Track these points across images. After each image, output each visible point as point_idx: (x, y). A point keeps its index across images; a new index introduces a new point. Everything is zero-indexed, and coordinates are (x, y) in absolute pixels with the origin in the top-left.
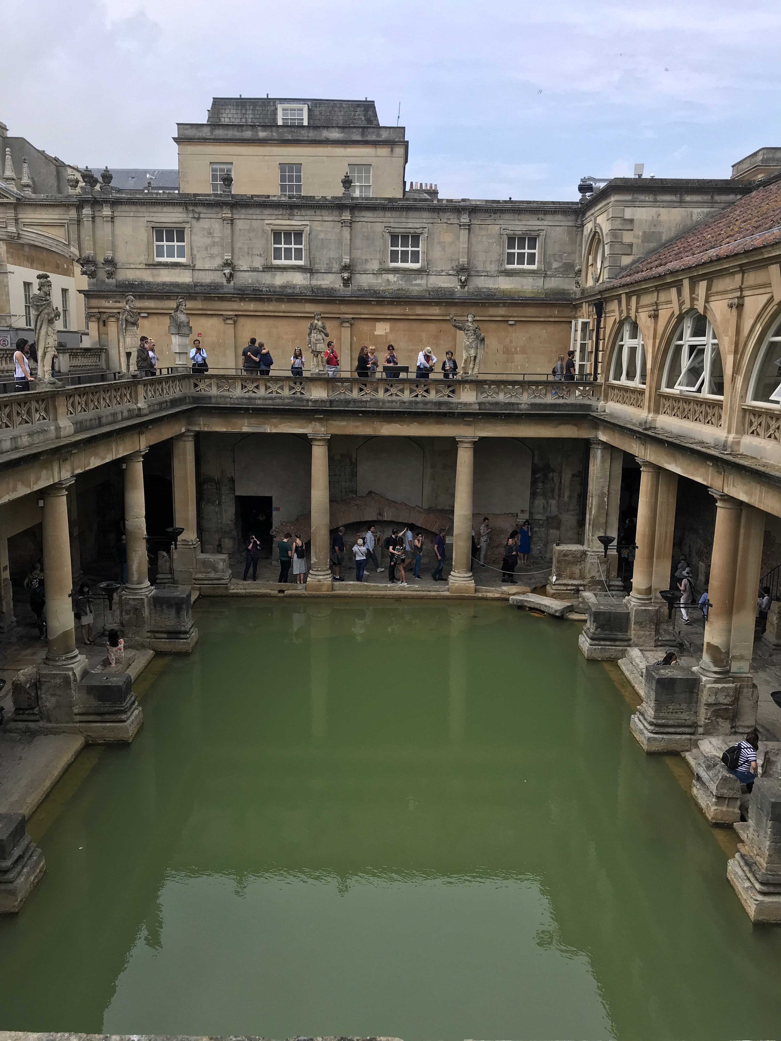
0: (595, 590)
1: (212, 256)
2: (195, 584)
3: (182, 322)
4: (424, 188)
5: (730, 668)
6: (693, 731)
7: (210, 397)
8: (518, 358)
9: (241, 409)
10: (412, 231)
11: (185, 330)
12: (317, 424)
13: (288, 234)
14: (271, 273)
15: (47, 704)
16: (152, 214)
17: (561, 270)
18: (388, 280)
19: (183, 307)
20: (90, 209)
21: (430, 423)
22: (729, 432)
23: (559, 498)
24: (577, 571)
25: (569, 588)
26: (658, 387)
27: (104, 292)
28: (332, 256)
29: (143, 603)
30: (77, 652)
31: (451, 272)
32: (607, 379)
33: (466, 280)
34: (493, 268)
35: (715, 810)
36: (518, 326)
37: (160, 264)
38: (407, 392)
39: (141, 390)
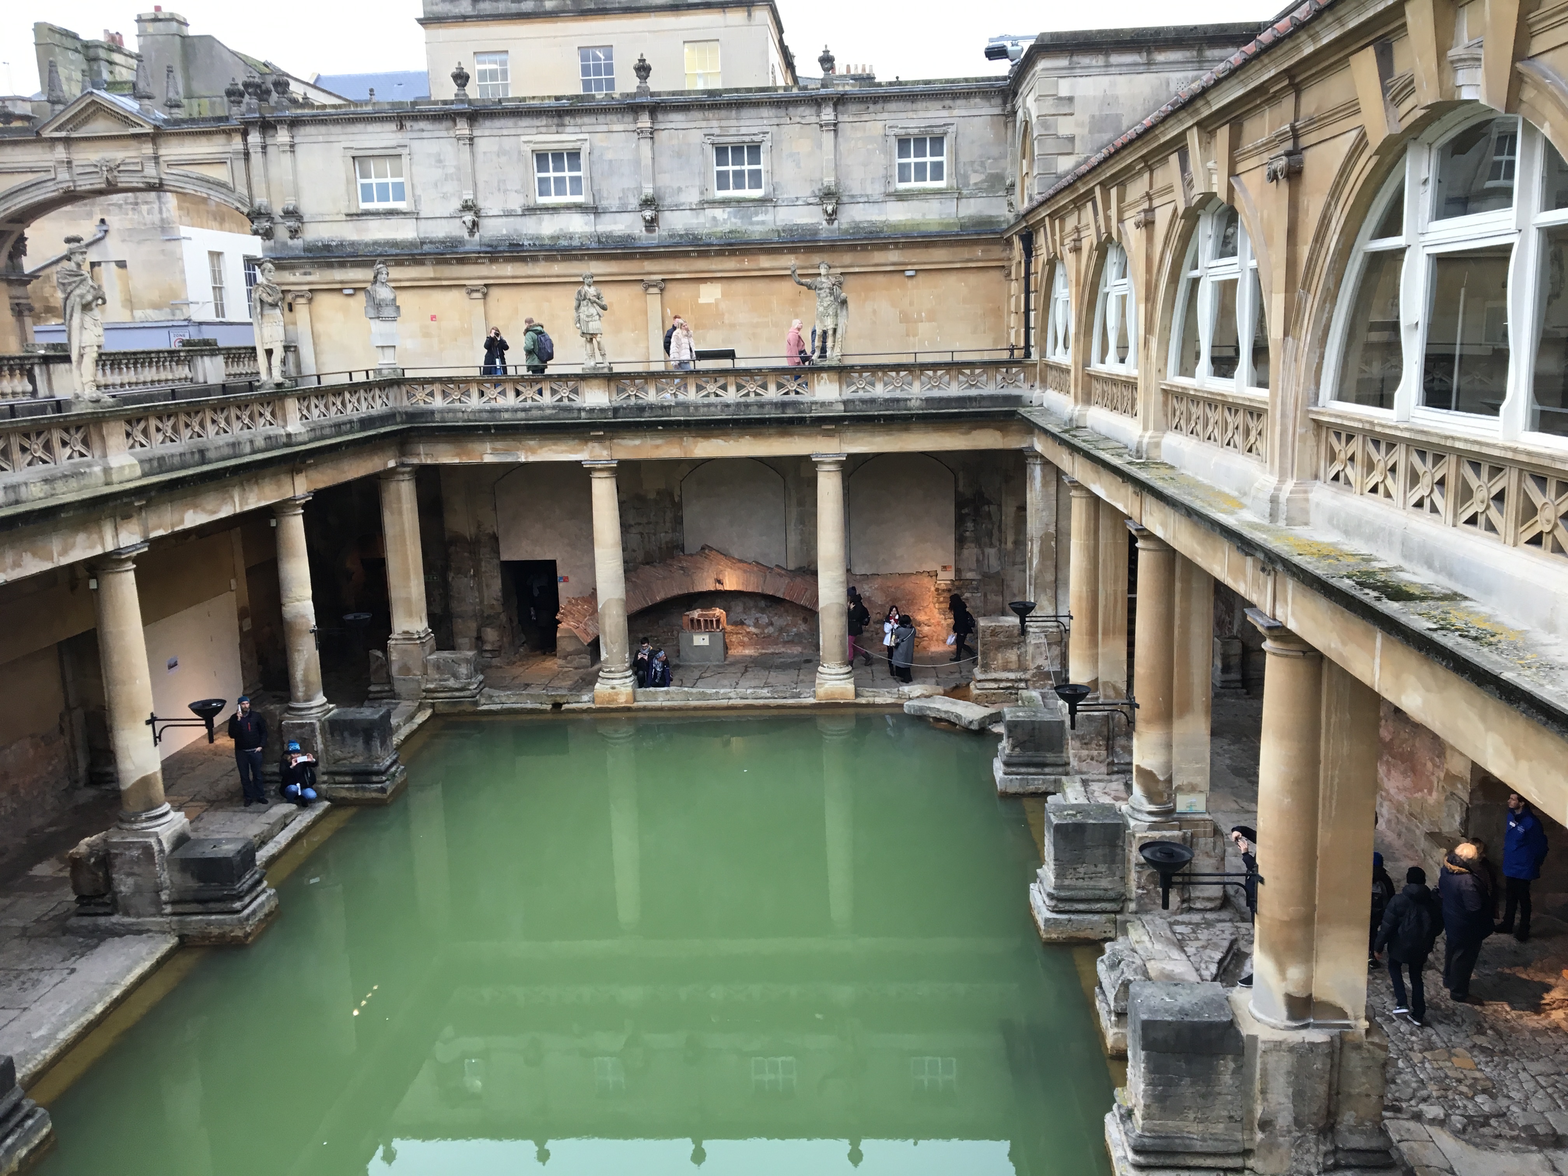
0: (1043, 686)
1: (445, 197)
2: (425, 698)
3: (383, 300)
4: (852, 72)
5: (1175, 805)
6: (1118, 909)
7: (432, 412)
8: (924, 328)
9: (477, 428)
10: (747, 139)
11: (388, 312)
12: (596, 445)
13: (558, 156)
14: (534, 217)
15: (123, 888)
16: (351, 137)
17: (985, 185)
18: (714, 218)
19: (384, 276)
20: (258, 134)
21: (770, 436)
22: (1145, 428)
23: (1000, 545)
24: (1015, 658)
25: (1002, 685)
26: (1087, 363)
27: (284, 259)
28: (626, 186)
29: (313, 731)
30: (167, 807)
31: (811, 200)
32: (1043, 354)
33: (835, 212)
34: (876, 190)
35: (1115, 1034)
36: (921, 277)
37: (367, 213)
38: (732, 389)
39: (292, 406)
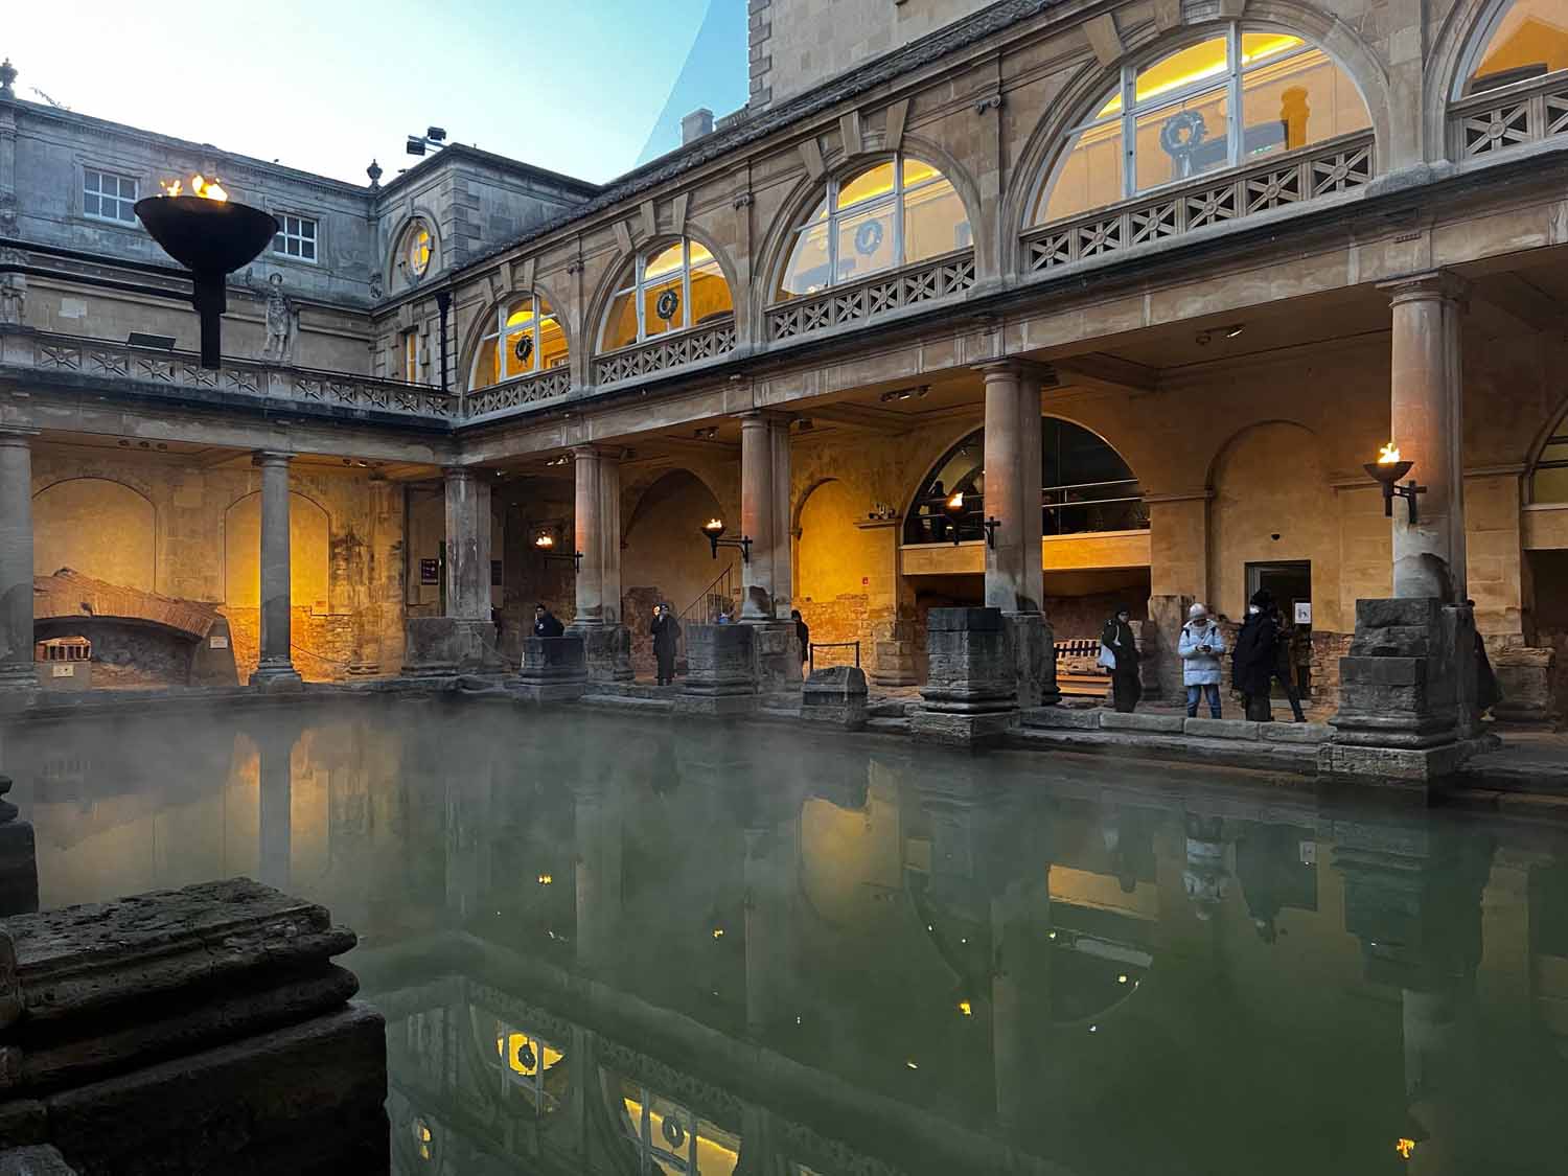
10: (123, 171)
12: (14, 407)
17: (352, 271)
18: (83, 236)
23: (370, 583)
24: (446, 648)
